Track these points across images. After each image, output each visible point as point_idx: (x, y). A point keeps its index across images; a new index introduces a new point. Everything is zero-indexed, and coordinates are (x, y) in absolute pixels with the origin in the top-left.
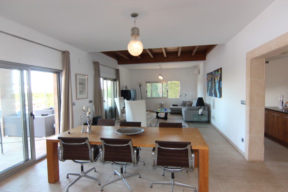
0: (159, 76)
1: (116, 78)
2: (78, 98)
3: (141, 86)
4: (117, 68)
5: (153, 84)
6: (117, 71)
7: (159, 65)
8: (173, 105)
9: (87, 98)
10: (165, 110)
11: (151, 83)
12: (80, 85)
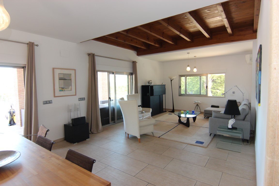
0: (187, 68)
1: (132, 72)
2: (56, 95)
3: (172, 81)
4: (134, 60)
5: (188, 77)
6: (134, 63)
7: (188, 53)
8: (213, 106)
9: (76, 95)
10: (192, 112)
11: (185, 76)
12: (60, 80)
